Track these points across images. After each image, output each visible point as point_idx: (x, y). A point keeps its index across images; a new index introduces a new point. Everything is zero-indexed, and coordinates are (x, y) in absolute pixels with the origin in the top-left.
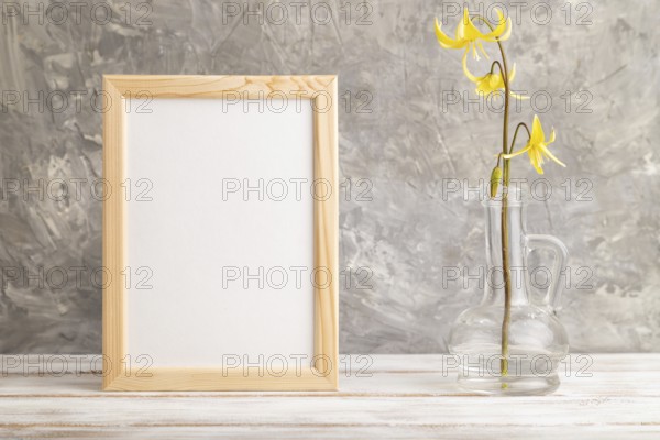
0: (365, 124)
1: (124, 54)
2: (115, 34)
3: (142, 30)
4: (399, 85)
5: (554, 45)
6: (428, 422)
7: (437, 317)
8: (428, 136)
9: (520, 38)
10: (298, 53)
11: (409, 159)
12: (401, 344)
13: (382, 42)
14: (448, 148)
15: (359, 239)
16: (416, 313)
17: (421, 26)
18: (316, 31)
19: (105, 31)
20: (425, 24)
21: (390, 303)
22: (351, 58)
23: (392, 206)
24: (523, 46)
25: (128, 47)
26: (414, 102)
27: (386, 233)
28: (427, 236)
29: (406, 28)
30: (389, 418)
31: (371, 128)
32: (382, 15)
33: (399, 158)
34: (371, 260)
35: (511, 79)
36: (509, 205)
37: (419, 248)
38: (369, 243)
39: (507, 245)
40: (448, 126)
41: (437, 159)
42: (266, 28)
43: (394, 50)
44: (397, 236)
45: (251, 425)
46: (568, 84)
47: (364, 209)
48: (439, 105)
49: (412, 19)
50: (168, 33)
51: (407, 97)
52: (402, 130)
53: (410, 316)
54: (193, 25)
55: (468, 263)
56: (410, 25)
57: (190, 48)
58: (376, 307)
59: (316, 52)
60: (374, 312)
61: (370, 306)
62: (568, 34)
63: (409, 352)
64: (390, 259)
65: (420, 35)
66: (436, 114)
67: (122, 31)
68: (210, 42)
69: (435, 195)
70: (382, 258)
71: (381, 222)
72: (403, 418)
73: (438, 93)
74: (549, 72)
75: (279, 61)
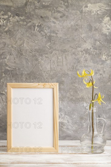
0: (62, 89)
1: (9, 74)
2: (7, 69)
3: (13, 68)
4: (70, 81)
5: (104, 72)
6: (75, 162)
7: (78, 132)
8: (76, 92)
9: (97, 70)
10: (48, 74)
11: (72, 97)
12: (70, 138)
13: (66, 71)
14: (81, 95)
15: (61, 115)
16: (74, 131)
17: (75, 68)
18: (52, 68)
19: (5, 68)
20: (76, 67)
21: (68, 129)
22: (59, 75)
23: (68, 107)
24: (97, 72)
25: (10, 72)
26: (73, 84)
27: (67, 113)
28: (76, 114)
29: (72, 68)
30: (67, 161)
31: (64, 90)
32: (66, 65)
33: (70, 97)
34: (64, 119)
35: (94, 83)
36: (94, 112)
37: (74, 117)
38: (63, 116)
39: (93, 120)
40: (81, 90)
41: (78, 97)
42: (41, 68)
43: (69, 73)
44: (70, 114)
45: (36, 163)
46: (107, 80)
47: (62, 108)
48: (79, 85)
49: (73, 66)
50: (19, 69)
51: (72, 83)
52: (71, 90)
53: (72, 132)
54: (25, 67)
55: (85, 120)
56: (73, 67)
57: (24, 73)
58: (65, 130)
59: (52, 73)
60: (64, 131)
61: (64, 130)
62: (107, 69)
63: (72, 140)
64: (68, 119)
65: (75, 69)
66: (78, 87)
67: (9, 69)
68: (28, 71)
69: (78, 105)
70: (66, 119)
71: (66, 111)
72: (70, 161)
73: (79, 82)
74: (103, 78)
75: (43, 75)
